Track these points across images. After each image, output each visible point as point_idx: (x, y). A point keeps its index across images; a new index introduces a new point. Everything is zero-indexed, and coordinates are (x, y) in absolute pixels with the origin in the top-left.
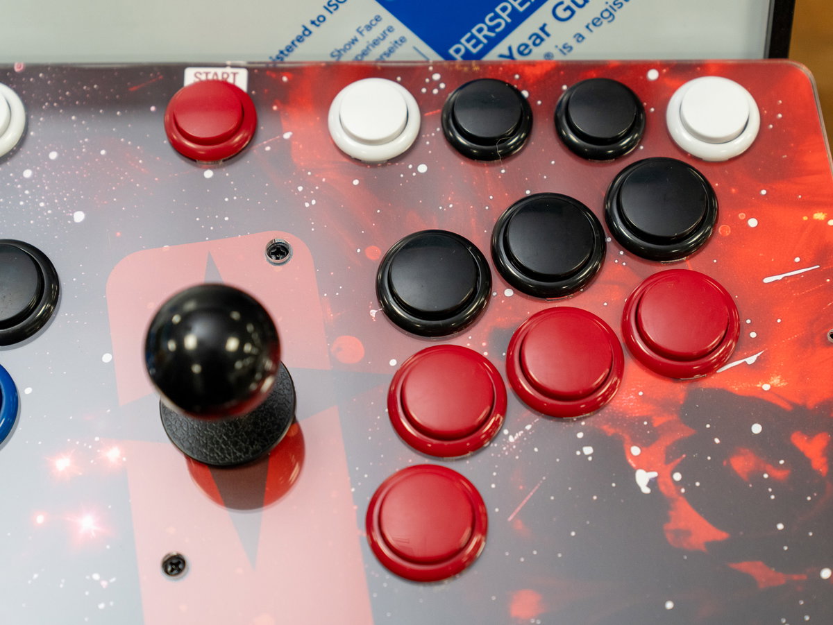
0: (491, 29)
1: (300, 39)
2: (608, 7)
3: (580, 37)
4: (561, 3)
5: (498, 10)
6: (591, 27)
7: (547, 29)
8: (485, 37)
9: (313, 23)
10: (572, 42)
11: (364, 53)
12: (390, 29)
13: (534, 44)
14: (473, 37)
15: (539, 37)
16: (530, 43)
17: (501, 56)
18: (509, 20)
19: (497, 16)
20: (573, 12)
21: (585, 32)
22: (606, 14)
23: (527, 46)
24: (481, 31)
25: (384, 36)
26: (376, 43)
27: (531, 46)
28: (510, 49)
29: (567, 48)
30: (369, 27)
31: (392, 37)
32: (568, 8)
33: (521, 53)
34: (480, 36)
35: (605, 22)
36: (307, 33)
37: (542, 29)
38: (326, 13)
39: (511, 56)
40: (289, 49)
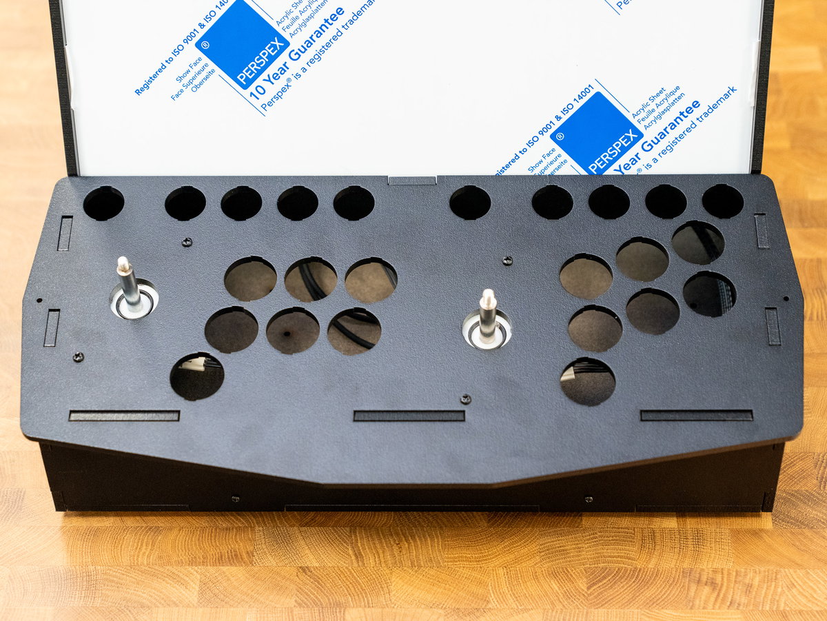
0: (610, 156)
1: (513, 161)
2: (669, 144)
3: (655, 160)
4: (647, 142)
5: (614, 145)
6: (661, 154)
7: (638, 156)
8: (607, 160)
9: (520, 152)
10: (651, 163)
11: (545, 169)
12: (559, 156)
13: (632, 163)
14: (601, 160)
15: (634, 161)
16: (630, 163)
17: (615, 170)
18: (620, 151)
19: (614, 149)
20: (652, 147)
21: (658, 157)
22: (669, 148)
23: (629, 165)
24: (605, 157)
25: (556, 159)
26: (551, 163)
27: (631, 165)
28: (620, 166)
29: (649, 166)
30: (548, 155)
31: (560, 160)
32: (650, 144)
33: (625, 169)
34: (605, 159)
35: (668, 152)
36: (517, 157)
37: (636, 156)
38: (527, 147)
39: (620, 171)
40: (507, 166)
